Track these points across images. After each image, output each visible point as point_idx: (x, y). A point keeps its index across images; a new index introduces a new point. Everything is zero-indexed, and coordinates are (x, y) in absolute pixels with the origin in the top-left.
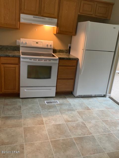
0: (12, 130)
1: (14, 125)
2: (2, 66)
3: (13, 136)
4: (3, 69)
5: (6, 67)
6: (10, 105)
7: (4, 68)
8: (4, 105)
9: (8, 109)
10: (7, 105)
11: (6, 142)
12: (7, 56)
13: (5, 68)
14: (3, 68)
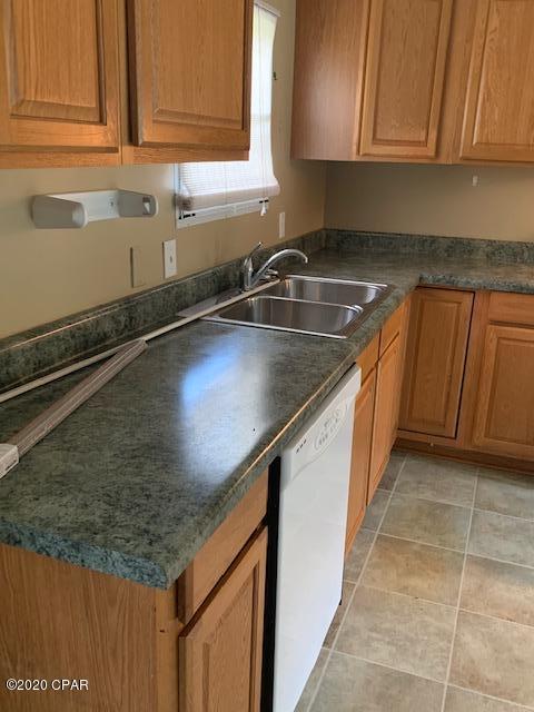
0: (516, 634)
1: (525, 613)
2: (493, 332)
3: (519, 662)
4: (492, 346)
5: (509, 339)
6: (505, 512)
7: (498, 342)
8: (477, 505)
9: (496, 530)
10: (491, 507)
11: (488, 681)
12: (522, 288)
13: (505, 342)
14: (495, 342)
